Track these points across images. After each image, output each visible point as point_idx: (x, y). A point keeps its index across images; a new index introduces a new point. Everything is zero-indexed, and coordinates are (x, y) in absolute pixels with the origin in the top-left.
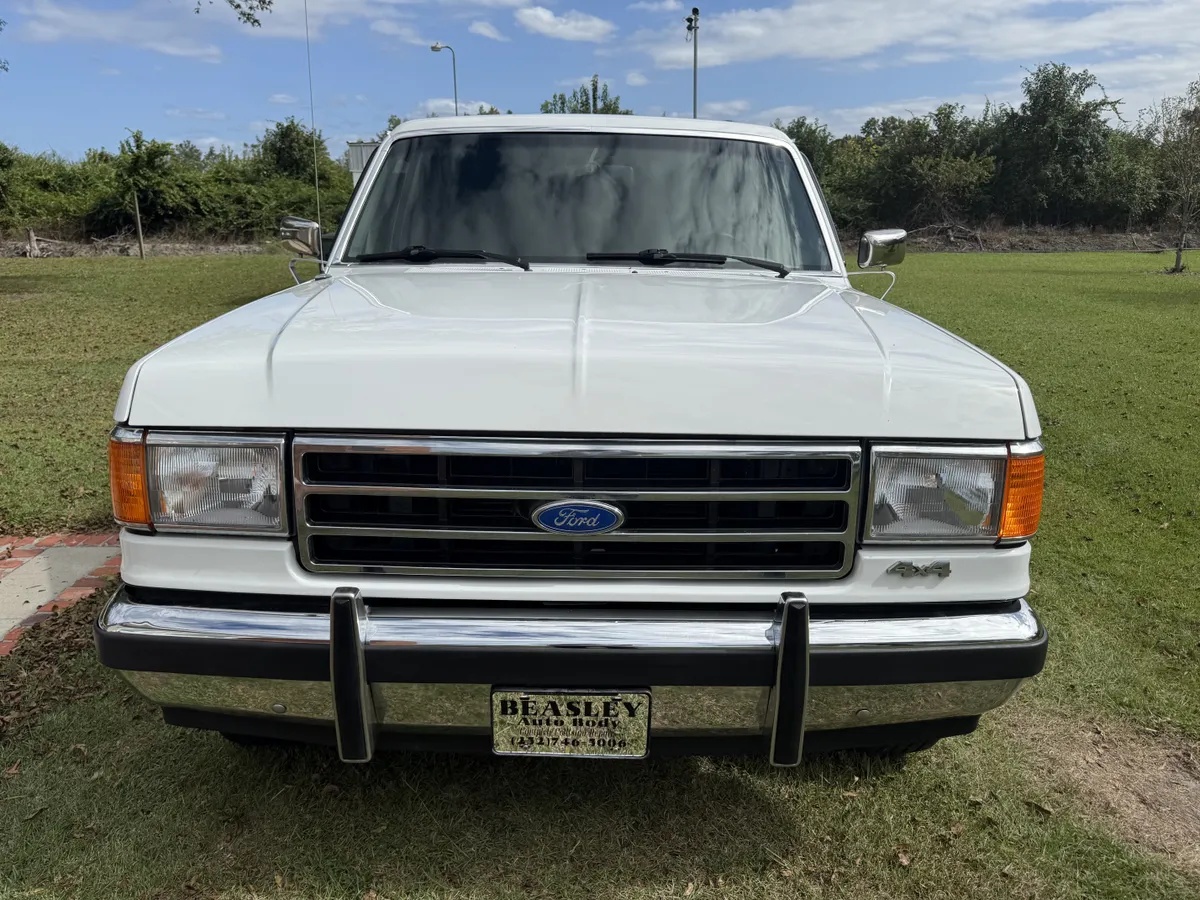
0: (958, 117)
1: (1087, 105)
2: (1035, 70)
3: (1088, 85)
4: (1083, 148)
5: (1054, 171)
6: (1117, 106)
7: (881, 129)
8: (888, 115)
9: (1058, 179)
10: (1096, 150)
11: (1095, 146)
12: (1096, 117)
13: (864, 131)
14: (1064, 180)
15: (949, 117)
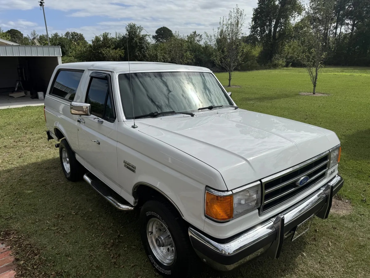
0: (109, 36)
1: (143, 35)
2: (128, 25)
3: (142, 30)
4: (144, 47)
5: (138, 53)
6: (150, 36)
7: (71, 36)
8: (73, 31)
9: (140, 56)
10: (147, 48)
11: (147, 47)
12: (145, 39)
13: (65, 36)
14: (141, 56)
15: (107, 36)
